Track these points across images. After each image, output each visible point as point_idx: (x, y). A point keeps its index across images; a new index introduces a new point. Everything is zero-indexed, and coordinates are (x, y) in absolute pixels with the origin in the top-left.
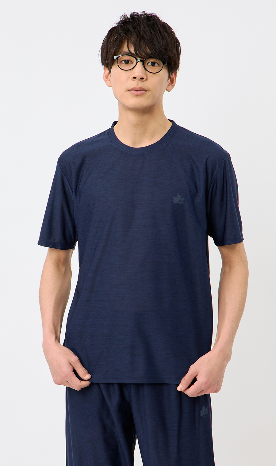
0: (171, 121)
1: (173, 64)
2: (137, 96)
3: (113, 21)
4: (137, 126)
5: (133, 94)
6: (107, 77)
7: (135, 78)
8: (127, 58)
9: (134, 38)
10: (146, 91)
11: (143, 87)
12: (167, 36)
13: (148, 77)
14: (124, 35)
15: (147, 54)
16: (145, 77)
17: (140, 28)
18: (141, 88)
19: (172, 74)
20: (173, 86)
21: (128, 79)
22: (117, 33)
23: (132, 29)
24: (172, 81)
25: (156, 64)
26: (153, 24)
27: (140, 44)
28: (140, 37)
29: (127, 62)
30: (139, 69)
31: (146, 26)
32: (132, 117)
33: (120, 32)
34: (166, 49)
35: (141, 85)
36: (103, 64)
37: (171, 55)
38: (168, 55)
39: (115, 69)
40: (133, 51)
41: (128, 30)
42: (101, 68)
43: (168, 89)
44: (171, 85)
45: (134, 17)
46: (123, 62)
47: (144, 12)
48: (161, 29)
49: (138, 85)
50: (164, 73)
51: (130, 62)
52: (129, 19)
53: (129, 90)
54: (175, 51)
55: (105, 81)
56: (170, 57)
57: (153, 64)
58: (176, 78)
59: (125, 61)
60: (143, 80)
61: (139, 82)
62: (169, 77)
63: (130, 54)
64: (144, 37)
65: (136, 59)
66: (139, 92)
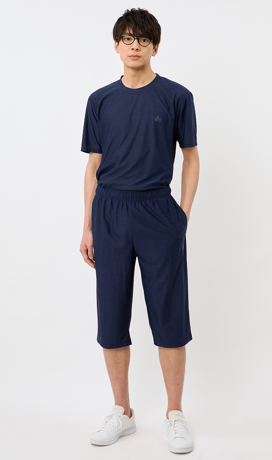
0: (156, 74)
1: (156, 40)
2: (134, 60)
3: (121, 14)
4: (134, 76)
5: (132, 58)
6: (116, 47)
7: (133, 49)
8: (128, 37)
9: (133, 25)
10: (140, 57)
11: (138, 55)
12: (153, 24)
13: (141, 49)
14: (127, 22)
15: (140, 35)
16: (139, 49)
17: (136, 18)
18: (136, 55)
19: (155, 46)
20: (156, 53)
21: (129, 50)
22: (122, 21)
23: (131, 19)
24: (156, 50)
25: (146, 41)
26: (144, 16)
27: (136, 29)
28: (136, 24)
29: (129, 39)
30: (135, 44)
31: (140, 18)
32: (131, 72)
33: (125, 20)
34: (152, 32)
35: (137, 53)
36: (114, 39)
37: (155, 34)
38: (153, 35)
39: (121, 43)
40: (132, 32)
41: (130, 20)
42: (113, 41)
43: (153, 55)
44: (155, 53)
45: (133, 11)
46: (126, 39)
47: (139, 8)
48: (149, 19)
49: (135, 53)
50: (151, 46)
51: (130, 39)
52: (130, 12)
53: (129, 57)
54: (157, 32)
55: (116, 49)
56: (154, 37)
57: (144, 41)
58: (158, 48)
59: (127, 38)
60: (138, 50)
61: (136, 51)
62: (154, 48)
63: (130, 35)
64: (138, 24)
65: (134, 38)
66: (135, 58)
